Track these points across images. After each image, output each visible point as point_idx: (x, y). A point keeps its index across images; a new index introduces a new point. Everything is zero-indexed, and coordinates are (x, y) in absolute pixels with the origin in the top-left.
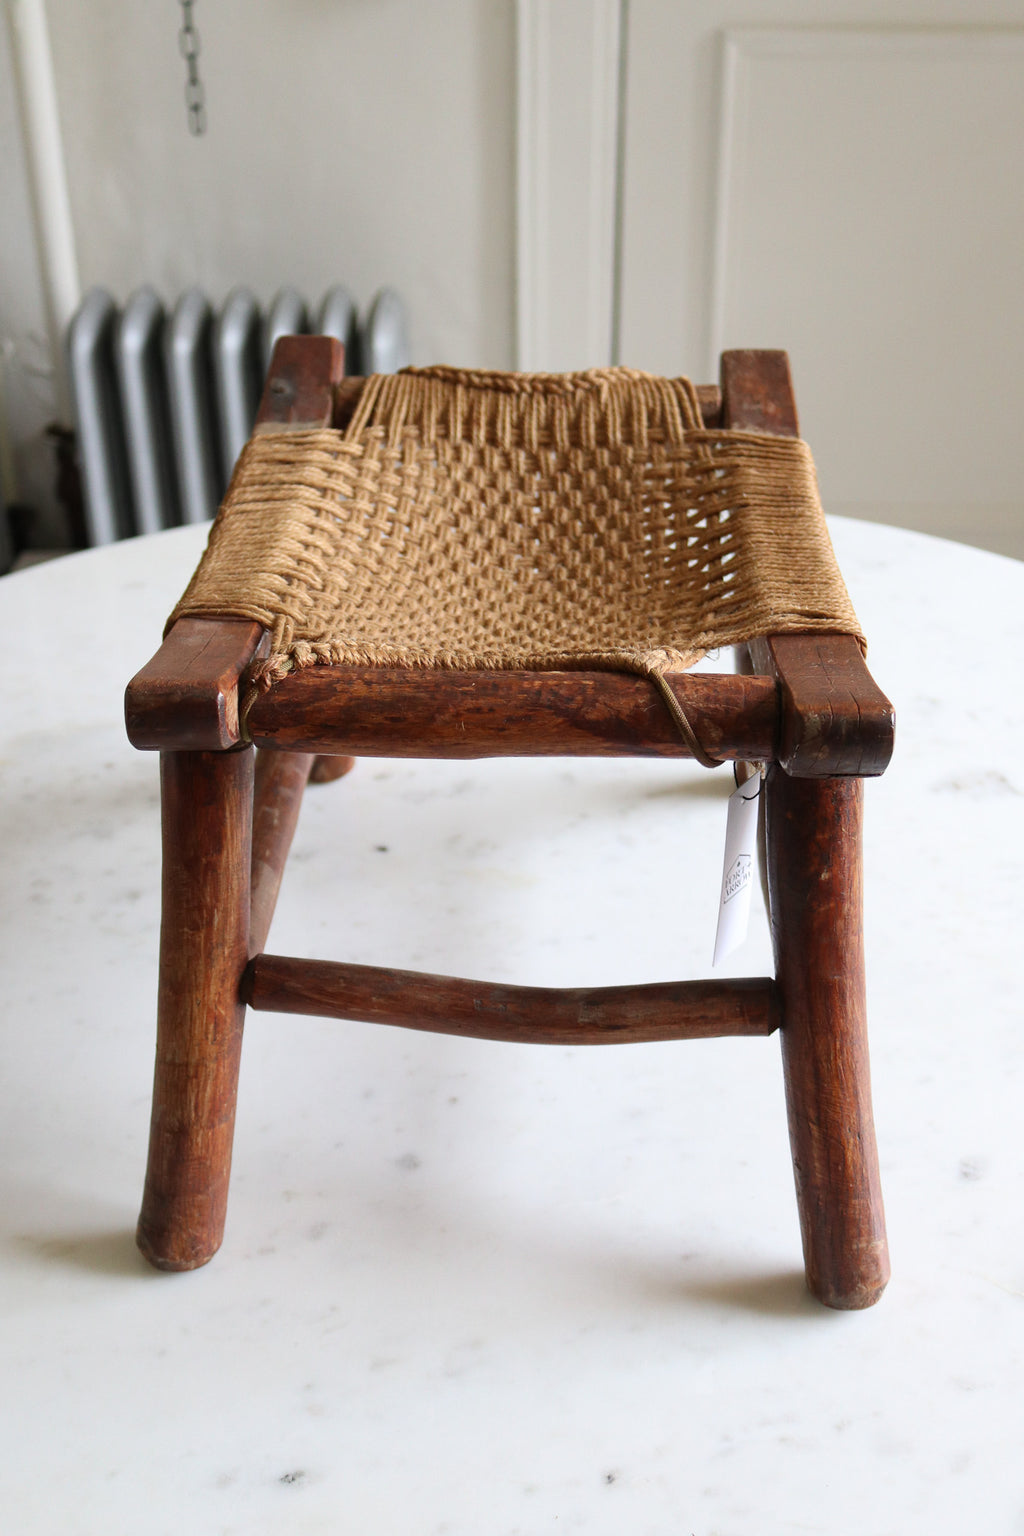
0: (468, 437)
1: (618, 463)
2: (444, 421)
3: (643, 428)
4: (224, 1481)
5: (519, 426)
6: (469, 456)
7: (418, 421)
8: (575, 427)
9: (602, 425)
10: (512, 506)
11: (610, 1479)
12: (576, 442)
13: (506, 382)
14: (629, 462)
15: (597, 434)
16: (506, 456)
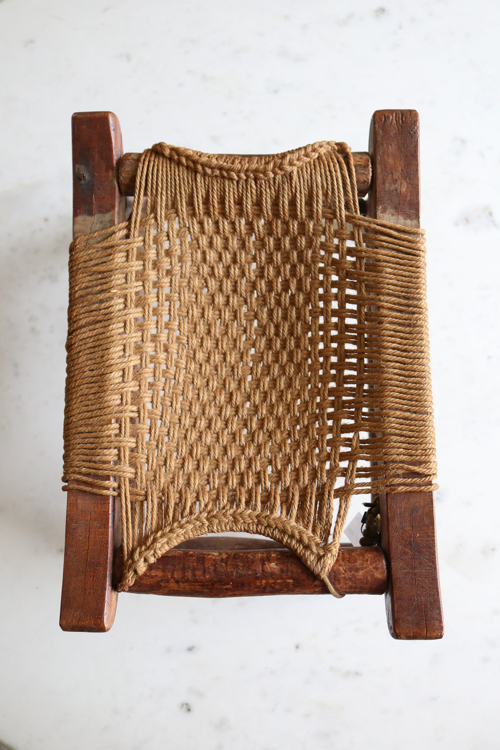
0: (208, 213)
1: (304, 234)
2: (191, 203)
3: (319, 207)
4: (169, 650)
5: (239, 202)
6: (209, 226)
7: (174, 205)
8: (276, 203)
9: (293, 203)
10: (239, 265)
11: (297, 647)
12: (276, 214)
13: (228, 174)
14: (311, 235)
15: (290, 210)
16: (233, 223)
